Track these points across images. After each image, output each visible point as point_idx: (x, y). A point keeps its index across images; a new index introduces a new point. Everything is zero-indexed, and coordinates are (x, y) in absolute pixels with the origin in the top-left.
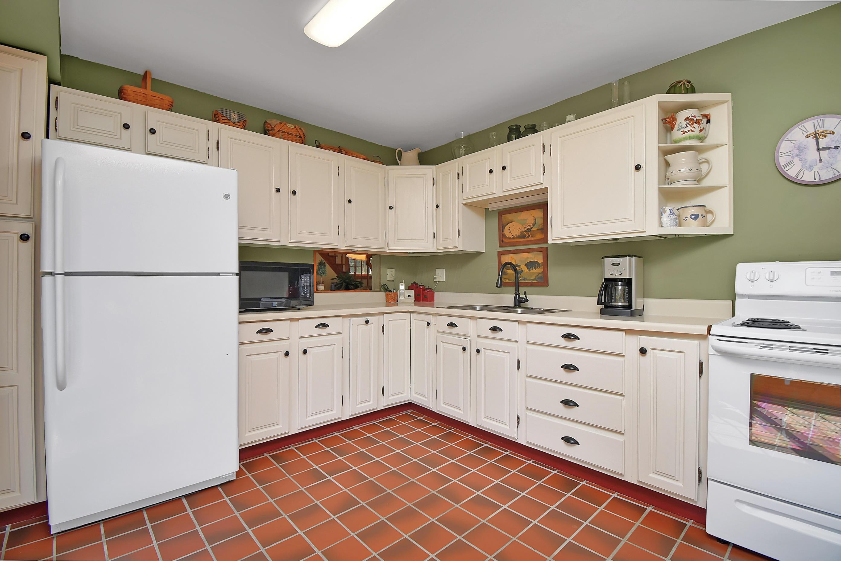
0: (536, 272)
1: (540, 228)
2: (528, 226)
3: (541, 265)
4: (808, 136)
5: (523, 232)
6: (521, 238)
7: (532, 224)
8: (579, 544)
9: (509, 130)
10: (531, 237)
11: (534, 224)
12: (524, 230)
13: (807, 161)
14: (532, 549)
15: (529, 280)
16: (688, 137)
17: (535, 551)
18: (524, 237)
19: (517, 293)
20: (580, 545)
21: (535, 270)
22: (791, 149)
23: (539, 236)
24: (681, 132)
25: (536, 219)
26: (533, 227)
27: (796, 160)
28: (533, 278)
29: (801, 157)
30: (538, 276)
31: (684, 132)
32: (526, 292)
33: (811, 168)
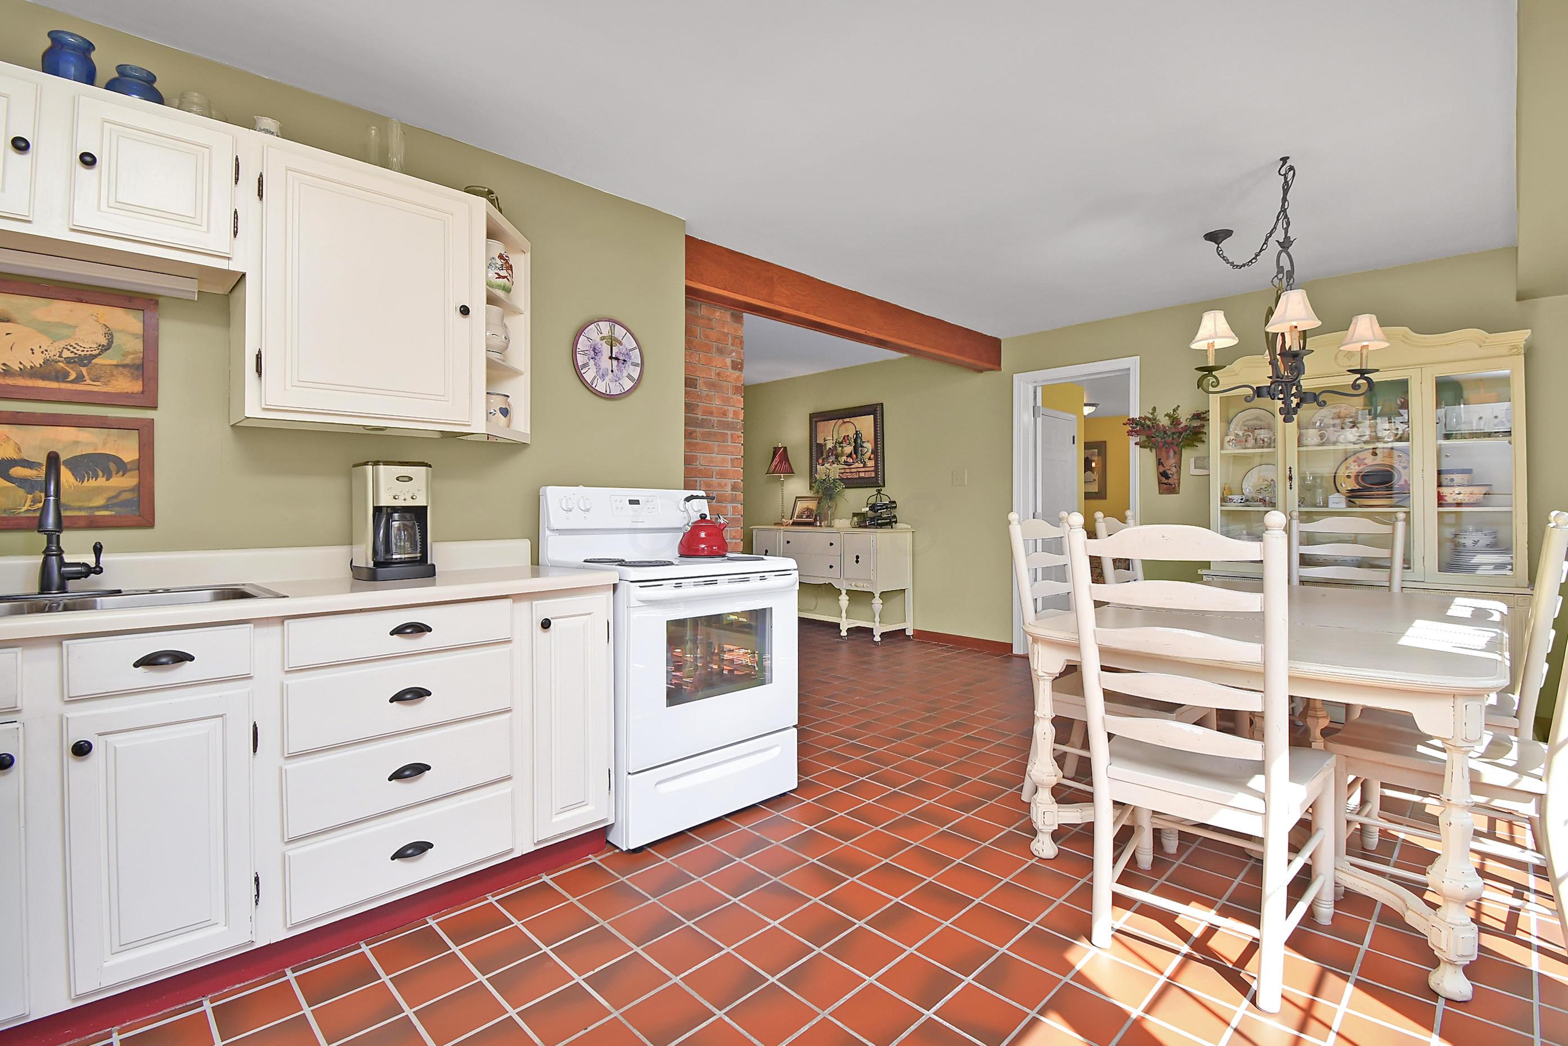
0: (110, 485)
1: (128, 361)
2: (78, 348)
3: (129, 467)
4: (602, 339)
5: (57, 362)
6: (44, 377)
7: (95, 346)
8: (594, 970)
9: (47, 43)
10: (88, 381)
11: (105, 349)
12: (60, 356)
13: (600, 368)
14: (584, 1032)
15: (80, 509)
16: (503, 286)
17: (589, 1029)
18: (61, 376)
19: (53, 551)
20: (596, 970)
21: (104, 479)
22: (588, 349)
23: (126, 385)
24: (495, 273)
25: (111, 334)
26: (99, 354)
27: (592, 362)
28: (100, 501)
29: (596, 361)
30: (115, 497)
31: (500, 277)
32: (101, 546)
33: (603, 377)
